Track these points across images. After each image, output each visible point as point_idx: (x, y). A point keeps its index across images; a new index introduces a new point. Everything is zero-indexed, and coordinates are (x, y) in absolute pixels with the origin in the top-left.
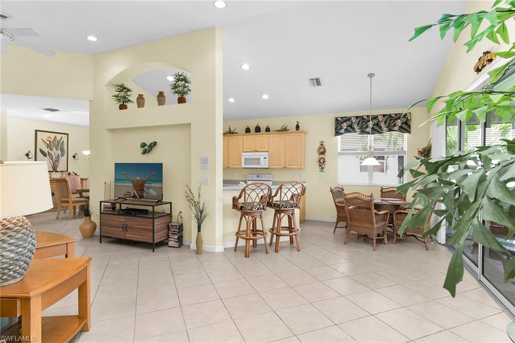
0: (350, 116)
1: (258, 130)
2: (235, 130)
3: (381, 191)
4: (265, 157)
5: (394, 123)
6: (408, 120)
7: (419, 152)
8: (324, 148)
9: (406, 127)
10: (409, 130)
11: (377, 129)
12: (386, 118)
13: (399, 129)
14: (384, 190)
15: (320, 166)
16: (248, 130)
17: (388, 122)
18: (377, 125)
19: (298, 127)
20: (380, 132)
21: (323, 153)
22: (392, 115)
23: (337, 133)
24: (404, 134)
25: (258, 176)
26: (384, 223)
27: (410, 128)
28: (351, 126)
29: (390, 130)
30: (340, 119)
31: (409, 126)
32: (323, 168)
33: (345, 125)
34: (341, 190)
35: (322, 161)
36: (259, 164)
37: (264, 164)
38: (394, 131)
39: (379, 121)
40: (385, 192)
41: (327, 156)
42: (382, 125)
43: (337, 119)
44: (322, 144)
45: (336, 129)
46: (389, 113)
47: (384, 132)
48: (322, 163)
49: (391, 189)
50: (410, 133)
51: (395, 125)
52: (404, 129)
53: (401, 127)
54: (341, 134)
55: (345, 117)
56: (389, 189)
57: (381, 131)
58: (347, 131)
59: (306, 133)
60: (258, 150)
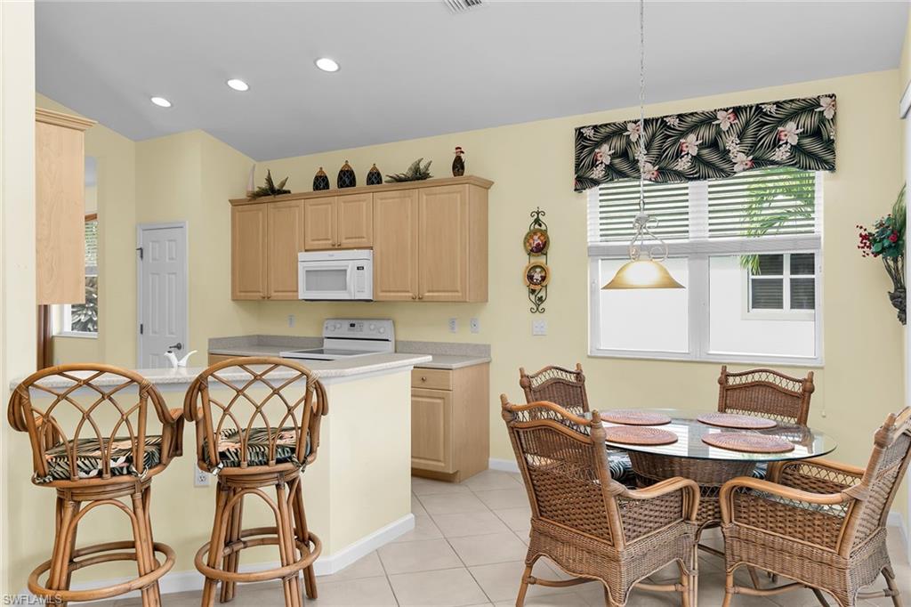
0: (622, 121)
1: (347, 178)
2: (283, 184)
3: (720, 382)
4: (360, 264)
5: (772, 136)
6: (822, 120)
7: (863, 237)
8: (544, 233)
9: (816, 148)
10: (829, 157)
11: (712, 163)
12: (743, 118)
13: (792, 157)
14: (731, 381)
15: (533, 291)
16: (321, 182)
17: (750, 131)
18: (714, 145)
19: (458, 166)
20: (722, 170)
21: (541, 249)
22: (767, 108)
23: (583, 181)
24: (812, 173)
25: (352, 325)
26: (676, 532)
27: (833, 152)
28: (624, 154)
29: (757, 163)
30: (589, 133)
31: (829, 145)
32: (541, 299)
33: (605, 153)
34: (572, 378)
35: (537, 276)
36: (345, 288)
37: (360, 286)
38: (773, 163)
39: (719, 132)
40: (734, 388)
41: (555, 260)
42: (731, 143)
43: (580, 134)
44: (537, 221)
45: (577, 166)
46: (754, 102)
47: (736, 168)
48: (536, 281)
49: (757, 377)
50: (832, 168)
51: (776, 144)
52: (810, 155)
53: (797, 149)
54: (596, 182)
55: (606, 125)
56: (750, 379)
57: (726, 167)
58: (613, 172)
59: (486, 185)
60: (345, 242)
